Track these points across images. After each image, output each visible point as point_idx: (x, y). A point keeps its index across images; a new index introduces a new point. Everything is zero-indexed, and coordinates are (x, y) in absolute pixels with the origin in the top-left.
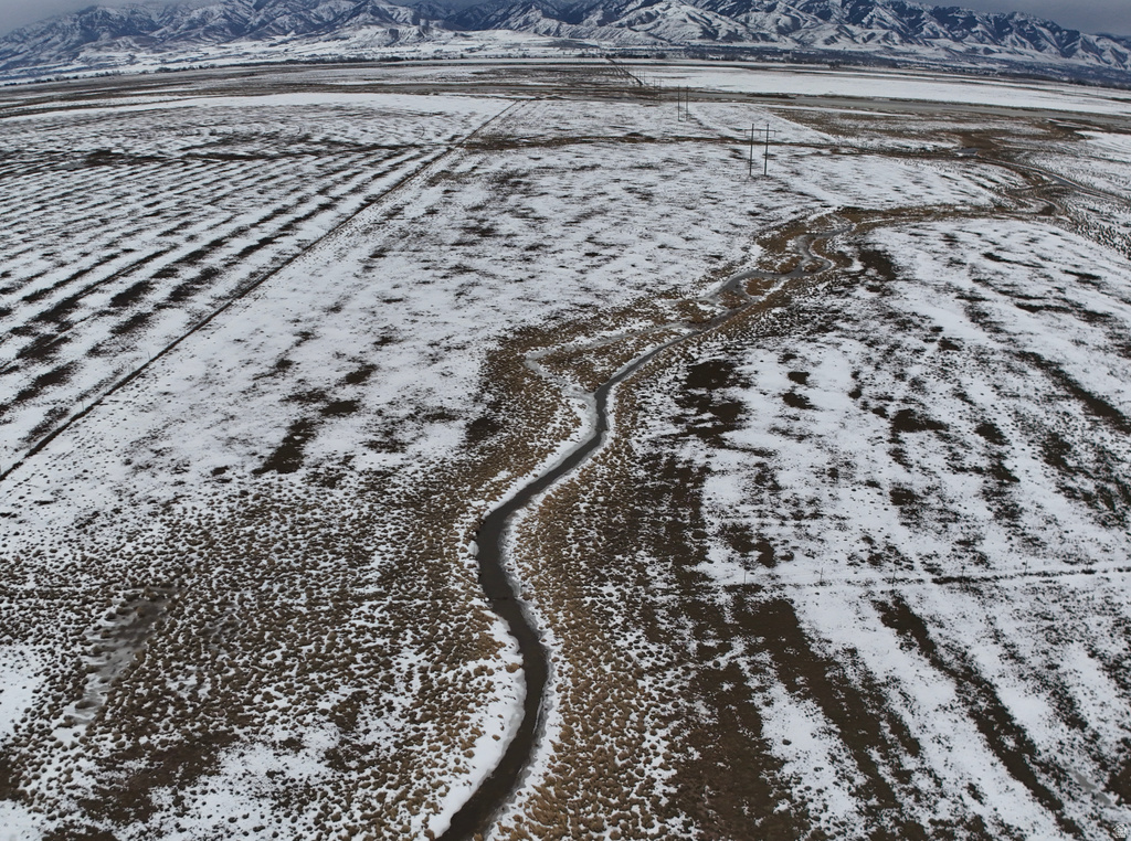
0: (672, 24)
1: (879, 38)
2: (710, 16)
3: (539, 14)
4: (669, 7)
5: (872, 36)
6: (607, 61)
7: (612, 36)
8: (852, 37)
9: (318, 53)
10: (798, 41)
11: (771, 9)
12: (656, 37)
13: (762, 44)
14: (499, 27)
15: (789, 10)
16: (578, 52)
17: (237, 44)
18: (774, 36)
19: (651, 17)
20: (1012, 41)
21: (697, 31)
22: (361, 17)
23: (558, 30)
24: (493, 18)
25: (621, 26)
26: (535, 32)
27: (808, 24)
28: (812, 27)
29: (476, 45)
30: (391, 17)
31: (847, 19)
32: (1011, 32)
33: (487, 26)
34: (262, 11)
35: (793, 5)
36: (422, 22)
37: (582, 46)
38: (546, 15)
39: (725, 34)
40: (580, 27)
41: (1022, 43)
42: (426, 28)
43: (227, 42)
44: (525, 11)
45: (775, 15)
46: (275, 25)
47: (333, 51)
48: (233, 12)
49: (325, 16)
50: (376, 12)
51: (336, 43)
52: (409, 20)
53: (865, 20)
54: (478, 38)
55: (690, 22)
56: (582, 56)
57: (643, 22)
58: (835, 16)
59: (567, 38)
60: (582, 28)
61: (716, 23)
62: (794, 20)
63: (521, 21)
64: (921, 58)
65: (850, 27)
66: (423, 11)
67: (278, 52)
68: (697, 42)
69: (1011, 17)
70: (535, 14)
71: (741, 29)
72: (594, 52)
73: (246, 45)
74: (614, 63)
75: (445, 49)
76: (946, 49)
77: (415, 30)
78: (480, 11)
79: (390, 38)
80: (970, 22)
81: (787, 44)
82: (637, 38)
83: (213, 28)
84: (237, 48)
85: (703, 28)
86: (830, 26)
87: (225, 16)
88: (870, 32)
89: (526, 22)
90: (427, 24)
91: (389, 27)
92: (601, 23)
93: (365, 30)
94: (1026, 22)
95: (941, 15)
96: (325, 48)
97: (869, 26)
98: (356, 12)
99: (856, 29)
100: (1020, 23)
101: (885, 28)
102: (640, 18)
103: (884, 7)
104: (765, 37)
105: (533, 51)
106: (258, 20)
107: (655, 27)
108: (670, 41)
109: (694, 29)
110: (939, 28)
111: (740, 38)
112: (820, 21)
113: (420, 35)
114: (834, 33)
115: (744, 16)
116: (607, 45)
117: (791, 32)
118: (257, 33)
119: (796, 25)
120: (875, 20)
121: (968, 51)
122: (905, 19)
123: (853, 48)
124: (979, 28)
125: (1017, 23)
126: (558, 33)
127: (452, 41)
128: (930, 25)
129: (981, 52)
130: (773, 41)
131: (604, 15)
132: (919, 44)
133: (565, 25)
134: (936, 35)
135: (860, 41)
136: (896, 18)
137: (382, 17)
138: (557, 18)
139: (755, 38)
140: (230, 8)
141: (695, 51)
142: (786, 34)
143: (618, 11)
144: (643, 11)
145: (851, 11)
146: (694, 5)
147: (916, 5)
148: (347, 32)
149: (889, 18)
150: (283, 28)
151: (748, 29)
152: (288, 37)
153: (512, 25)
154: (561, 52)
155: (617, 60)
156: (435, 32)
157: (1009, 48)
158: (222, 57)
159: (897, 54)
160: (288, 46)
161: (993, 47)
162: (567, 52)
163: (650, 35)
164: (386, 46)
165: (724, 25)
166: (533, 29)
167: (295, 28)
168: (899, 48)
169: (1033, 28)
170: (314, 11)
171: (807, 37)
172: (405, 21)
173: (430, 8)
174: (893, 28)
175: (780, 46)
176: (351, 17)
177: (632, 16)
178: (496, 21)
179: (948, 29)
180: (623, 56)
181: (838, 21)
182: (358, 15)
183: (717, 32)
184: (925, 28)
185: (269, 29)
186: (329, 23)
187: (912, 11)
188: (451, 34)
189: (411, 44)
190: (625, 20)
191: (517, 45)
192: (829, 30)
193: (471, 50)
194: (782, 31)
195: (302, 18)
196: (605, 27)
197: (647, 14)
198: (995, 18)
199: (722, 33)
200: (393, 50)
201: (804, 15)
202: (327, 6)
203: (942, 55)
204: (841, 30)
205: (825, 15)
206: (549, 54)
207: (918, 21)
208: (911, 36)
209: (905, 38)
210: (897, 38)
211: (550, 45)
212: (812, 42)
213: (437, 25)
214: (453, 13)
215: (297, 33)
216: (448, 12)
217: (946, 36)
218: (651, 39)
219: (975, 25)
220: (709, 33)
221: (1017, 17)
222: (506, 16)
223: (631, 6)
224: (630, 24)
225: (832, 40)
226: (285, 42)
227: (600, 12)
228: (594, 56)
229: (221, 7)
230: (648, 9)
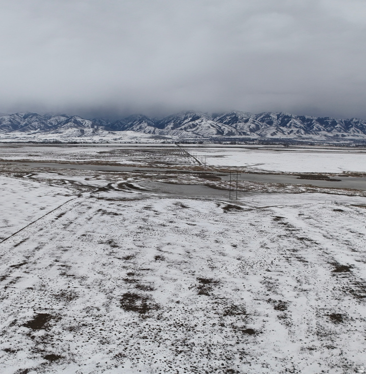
0: (204, 128)
1: (295, 132)
2: (220, 125)
3: (146, 124)
4: (202, 121)
5: (292, 131)
6: (176, 145)
7: (177, 134)
8: (283, 132)
9: (48, 139)
10: (259, 135)
11: (246, 121)
12: (197, 134)
13: (243, 136)
14: (128, 130)
15: (254, 121)
16: (162, 141)
17: (14, 133)
18: (249, 133)
19: (194, 126)
20: (353, 130)
21: (215, 132)
22: (69, 124)
23: (154, 131)
24: (126, 126)
25: (181, 129)
26: (144, 132)
27: (263, 127)
28: (265, 128)
29: (118, 137)
30: (82, 124)
31: (280, 124)
32: (352, 127)
33: (123, 129)
34: (26, 119)
35: (256, 119)
36: (96, 127)
37: (164, 138)
38: (149, 125)
39: (227, 133)
40: (163, 130)
41: (358, 131)
42: (97, 130)
43: (9, 132)
44: (140, 123)
45: (248, 124)
46: (31, 126)
47: (55, 138)
48: (13, 119)
49: (53, 123)
50: (76, 122)
51: (57, 135)
52: (90, 126)
53: (288, 125)
54: (119, 134)
55: (212, 127)
56: (164, 143)
57: (191, 128)
58: (275, 123)
59: (158, 134)
60: (165, 130)
61: (223, 127)
62: (257, 126)
63: (138, 127)
64: (315, 140)
65: (281, 128)
66: (97, 122)
67: (31, 138)
68: (215, 136)
69: (352, 120)
70: (144, 125)
71: (234, 130)
72: (170, 141)
73: (18, 134)
74: (179, 147)
75: (104, 138)
76: (325, 136)
77: (91, 130)
78: (121, 123)
79: (80, 133)
80: (334, 123)
81: (254, 136)
82: (189, 135)
83: (4, 126)
84: (13, 135)
85: (217, 130)
86: (273, 128)
87: (10, 121)
88: (291, 130)
89: (141, 128)
90: (98, 128)
91: (80, 128)
92: (173, 129)
93: (70, 130)
94: (358, 122)
95: (321, 121)
96: (51, 136)
97: (290, 127)
98: (67, 122)
99: (284, 129)
100: (356, 123)
101: (297, 127)
102: (190, 126)
103: (296, 118)
104: (245, 134)
105: (143, 140)
106: (24, 123)
107: (196, 130)
108: (203, 136)
109: (214, 131)
110: (320, 126)
111: (233, 134)
112: (268, 126)
113: (93, 132)
114: (275, 131)
115: (235, 124)
116: (175, 138)
117: (256, 131)
118: (23, 129)
119: (258, 128)
120: (292, 124)
121: (334, 136)
122: (305, 123)
123: (284, 137)
124: (338, 126)
125: (354, 122)
126: (154, 133)
127: (108, 135)
128: (317, 125)
129: (340, 136)
130: (248, 135)
131: (174, 125)
132: (313, 134)
133: (157, 129)
134: (320, 130)
135: (287, 134)
136: (301, 123)
137: (78, 124)
138: (154, 126)
139: (240, 134)
140: (13, 117)
141: (214, 140)
142: (254, 132)
143: (180, 123)
144: (191, 123)
145: (281, 121)
146: (213, 120)
147: (310, 117)
148: (62, 130)
149: (299, 123)
150: (35, 127)
151: (237, 130)
152: (37, 131)
153: (134, 129)
154: (155, 141)
155: (181, 145)
156: (100, 131)
157: (352, 134)
158: (6, 139)
159: (303, 139)
160: (36, 135)
161: (345, 134)
162: (157, 141)
163: (194, 133)
164: (79, 137)
165: (226, 129)
166: (143, 131)
167: (40, 127)
168: (304, 136)
169: (361, 125)
170: (49, 120)
171: (263, 133)
172: (88, 126)
173: (100, 121)
174: (300, 127)
175: (252, 137)
176: (64, 124)
177: (186, 125)
178: (128, 127)
179: (325, 127)
180: (183, 143)
181: (276, 126)
182: (68, 123)
183: (223, 132)
184: (315, 127)
185: (29, 128)
186: (55, 126)
187: (308, 120)
188: (107, 132)
189: (89, 136)
190: (183, 127)
191: (136, 137)
192: (273, 129)
193: (115, 140)
194: (252, 131)
195: (43, 123)
196: (175, 130)
197: (193, 124)
198: (345, 121)
199: (226, 132)
200: (81, 138)
201: (261, 123)
202: (55, 119)
203: (324, 138)
204: (278, 129)
205: (270, 123)
206: (150, 141)
207: (311, 124)
208: (309, 131)
209: (307, 132)
210: (303, 132)
211: (150, 138)
212: (266, 135)
213: (102, 128)
214: (109, 123)
215: (41, 130)
216: (107, 123)
217: (324, 130)
218: (194, 135)
219: (336, 125)
220: (220, 132)
221: (354, 120)
222: (132, 125)
223: (186, 121)
224: (185, 129)
225: (274, 134)
226: (35, 133)
227: (172, 124)
228: (169, 143)
229: (8, 117)
230: (193, 122)
